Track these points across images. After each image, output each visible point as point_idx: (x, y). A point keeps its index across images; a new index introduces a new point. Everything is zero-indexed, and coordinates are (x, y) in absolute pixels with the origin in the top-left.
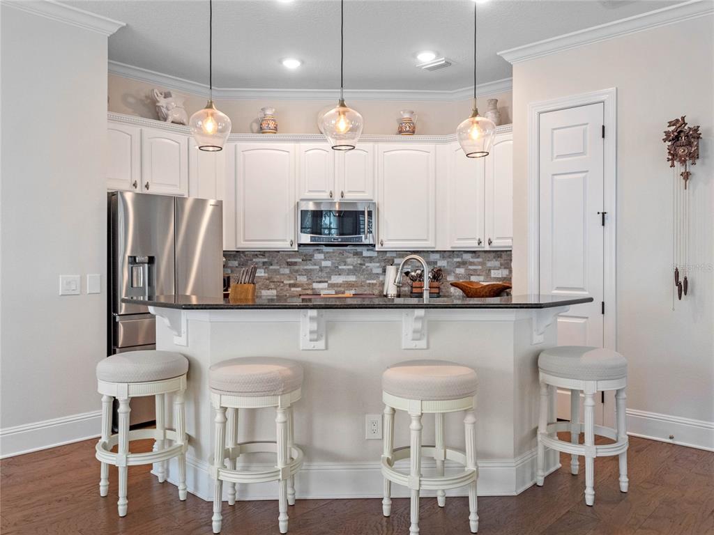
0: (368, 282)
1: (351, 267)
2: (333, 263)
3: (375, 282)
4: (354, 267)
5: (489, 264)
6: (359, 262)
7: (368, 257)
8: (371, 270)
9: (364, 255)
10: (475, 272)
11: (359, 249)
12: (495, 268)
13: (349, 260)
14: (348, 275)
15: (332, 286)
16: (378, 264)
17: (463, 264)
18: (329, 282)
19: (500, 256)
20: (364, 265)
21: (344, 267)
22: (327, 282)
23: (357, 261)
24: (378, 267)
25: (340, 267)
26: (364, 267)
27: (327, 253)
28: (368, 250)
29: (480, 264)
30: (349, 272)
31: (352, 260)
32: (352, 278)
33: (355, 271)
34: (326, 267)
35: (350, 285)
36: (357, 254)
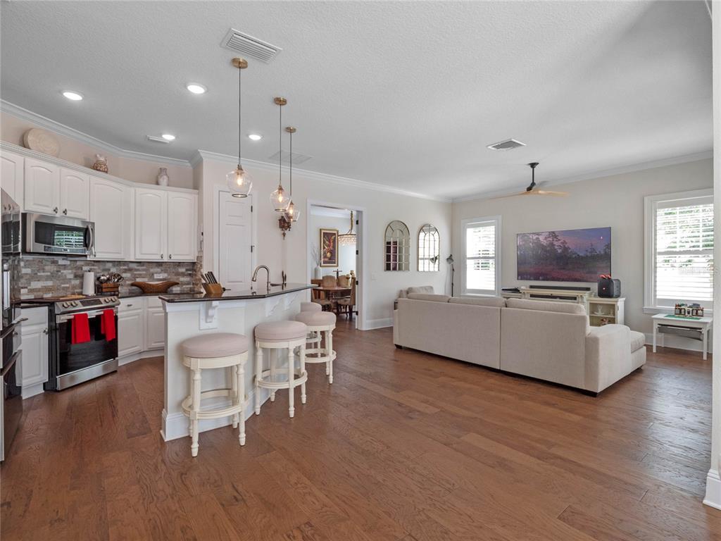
0: (63, 286)
1: (49, 274)
2: (32, 271)
3: (68, 285)
4: (51, 273)
5: (152, 270)
6: (55, 269)
7: (62, 265)
8: (65, 276)
9: (59, 263)
10: (140, 276)
11: (56, 258)
12: (156, 273)
13: (46, 268)
14: (46, 280)
15: (31, 291)
16: (70, 271)
17: (130, 270)
18: (29, 288)
19: (162, 265)
20: (60, 271)
21: (42, 274)
22: (26, 288)
23: (53, 268)
24: (71, 273)
25: (39, 274)
26: (60, 273)
27: (27, 261)
28: (63, 259)
29: (144, 270)
30: (48, 278)
31: (50, 268)
32: (50, 283)
33: (52, 276)
34: (27, 274)
35: (48, 289)
36: (54, 262)
